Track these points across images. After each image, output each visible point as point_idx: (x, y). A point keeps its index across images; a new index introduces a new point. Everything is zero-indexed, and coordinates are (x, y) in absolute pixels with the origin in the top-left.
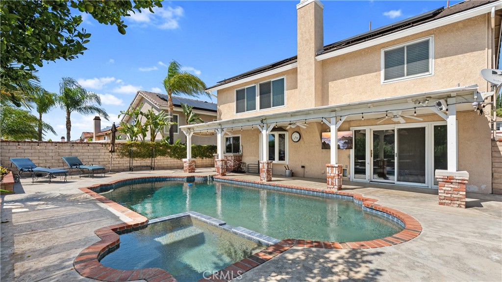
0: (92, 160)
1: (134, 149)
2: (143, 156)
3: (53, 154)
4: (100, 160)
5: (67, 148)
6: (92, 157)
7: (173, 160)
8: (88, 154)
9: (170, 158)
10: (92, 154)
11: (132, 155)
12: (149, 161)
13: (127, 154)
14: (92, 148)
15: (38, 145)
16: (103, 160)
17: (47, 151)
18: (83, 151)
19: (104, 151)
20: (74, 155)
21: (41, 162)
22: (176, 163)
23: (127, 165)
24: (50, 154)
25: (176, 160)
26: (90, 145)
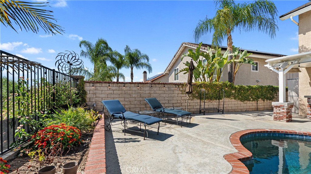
0: (167, 102)
1: (203, 89)
2: (211, 98)
3: (136, 96)
4: (174, 102)
5: (147, 89)
6: (167, 99)
7: (236, 103)
8: (164, 95)
9: (234, 100)
10: (167, 95)
11: (201, 97)
12: (215, 103)
13: (197, 95)
14: (167, 89)
15: (124, 86)
16: (176, 102)
17: (131, 92)
18: (160, 92)
19: (177, 92)
20: (153, 96)
21: (126, 103)
22: (239, 105)
23: (196, 107)
24: (134, 95)
25: (239, 102)
26: (166, 86)
